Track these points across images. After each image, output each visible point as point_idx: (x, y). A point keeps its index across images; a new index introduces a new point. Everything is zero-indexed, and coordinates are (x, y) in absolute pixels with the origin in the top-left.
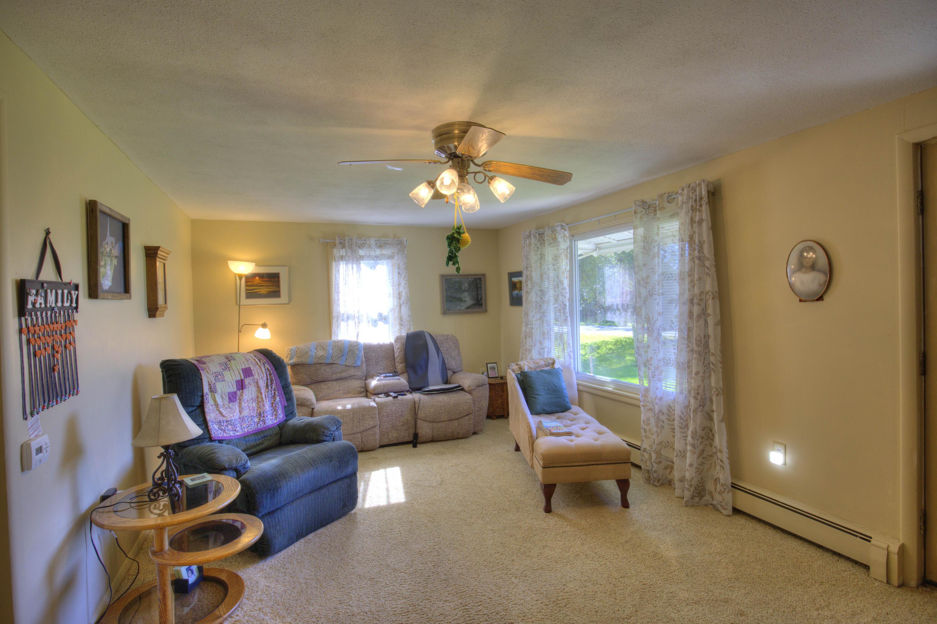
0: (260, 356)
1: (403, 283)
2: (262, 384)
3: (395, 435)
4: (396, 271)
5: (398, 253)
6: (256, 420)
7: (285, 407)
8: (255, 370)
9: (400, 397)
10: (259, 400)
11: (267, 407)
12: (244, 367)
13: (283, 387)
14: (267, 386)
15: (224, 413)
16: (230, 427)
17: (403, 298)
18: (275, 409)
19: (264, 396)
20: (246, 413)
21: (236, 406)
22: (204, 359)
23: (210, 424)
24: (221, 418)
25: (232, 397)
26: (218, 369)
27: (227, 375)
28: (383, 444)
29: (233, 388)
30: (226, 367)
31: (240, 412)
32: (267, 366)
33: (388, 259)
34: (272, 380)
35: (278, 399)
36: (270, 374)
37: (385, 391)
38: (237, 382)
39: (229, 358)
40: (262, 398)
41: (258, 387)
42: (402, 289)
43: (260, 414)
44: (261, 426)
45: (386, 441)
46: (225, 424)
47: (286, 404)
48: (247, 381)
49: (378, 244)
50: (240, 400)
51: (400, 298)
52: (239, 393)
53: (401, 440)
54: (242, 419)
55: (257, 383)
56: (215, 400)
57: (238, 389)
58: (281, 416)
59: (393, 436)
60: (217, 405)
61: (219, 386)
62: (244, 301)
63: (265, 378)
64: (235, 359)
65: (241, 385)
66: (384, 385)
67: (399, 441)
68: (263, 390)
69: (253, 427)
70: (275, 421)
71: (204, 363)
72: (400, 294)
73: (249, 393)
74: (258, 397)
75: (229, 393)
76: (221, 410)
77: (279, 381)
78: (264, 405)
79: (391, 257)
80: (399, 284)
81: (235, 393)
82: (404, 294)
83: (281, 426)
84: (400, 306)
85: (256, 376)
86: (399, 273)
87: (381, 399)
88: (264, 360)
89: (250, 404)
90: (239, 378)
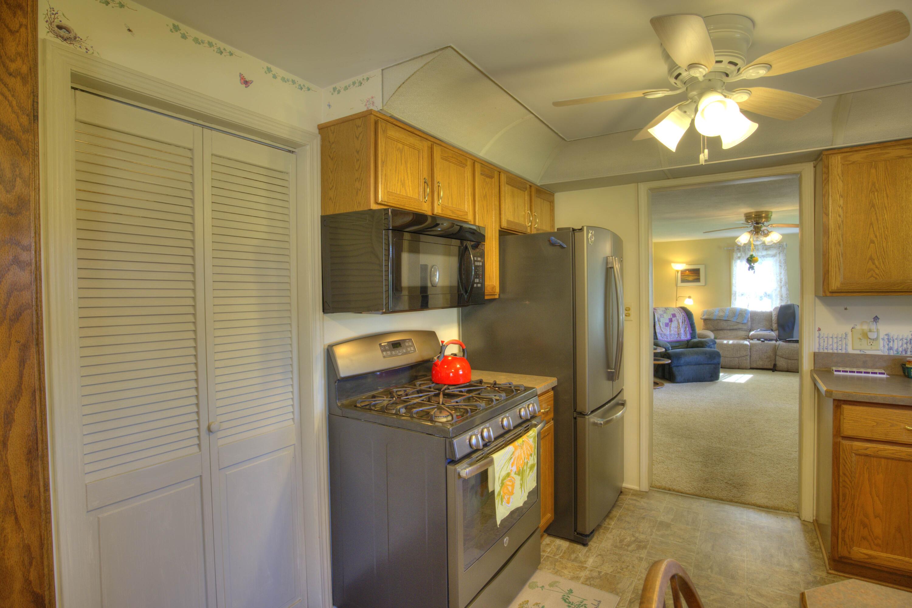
0: (680, 309)
1: (783, 272)
2: (680, 321)
3: (761, 363)
4: (778, 264)
5: (779, 253)
6: (677, 336)
7: (691, 333)
8: (677, 315)
9: (766, 342)
10: (678, 328)
11: (682, 331)
12: (672, 313)
13: (690, 324)
14: (683, 322)
15: (663, 330)
16: (665, 337)
17: (783, 282)
18: (686, 333)
19: (681, 326)
20: (672, 332)
21: (668, 328)
22: (656, 309)
23: (657, 334)
24: (662, 332)
25: (667, 325)
26: (662, 313)
27: (665, 315)
28: (753, 367)
29: (668, 321)
30: (665, 313)
31: (670, 331)
32: (683, 314)
33: (772, 257)
34: (685, 320)
35: (687, 329)
36: (684, 318)
37: (758, 338)
38: (669, 319)
39: (666, 309)
40: (680, 327)
41: (679, 323)
42: (782, 276)
43: (679, 334)
44: (679, 339)
45: (754, 366)
46: (663, 335)
47: (691, 332)
48: (674, 319)
49: (765, 248)
50: (670, 326)
51: (781, 282)
52: (670, 323)
53: (765, 367)
54: (671, 335)
55: (678, 320)
56: (660, 325)
57: (669, 322)
58: (688, 337)
59: (760, 364)
60: (660, 327)
61: (662, 319)
62: (680, 284)
63: (682, 319)
64: (669, 310)
65: (671, 320)
66: (758, 335)
67: (763, 367)
68: (680, 324)
69: (675, 339)
70: (685, 339)
71: (656, 310)
72: (781, 279)
73: (674, 324)
74: (678, 327)
75: (665, 323)
76: (662, 329)
77: (688, 321)
78: (680, 330)
79: (774, 256)
80: (781, 273)
81: (668, 323)
82: (783, 279)
83: (688, 341)
84: (781, 288)
85: (678, 318)
86: (780, 266)
87: (755, 341)
88: (682, 311)
89: (674, 329)
90: (670, 317)
